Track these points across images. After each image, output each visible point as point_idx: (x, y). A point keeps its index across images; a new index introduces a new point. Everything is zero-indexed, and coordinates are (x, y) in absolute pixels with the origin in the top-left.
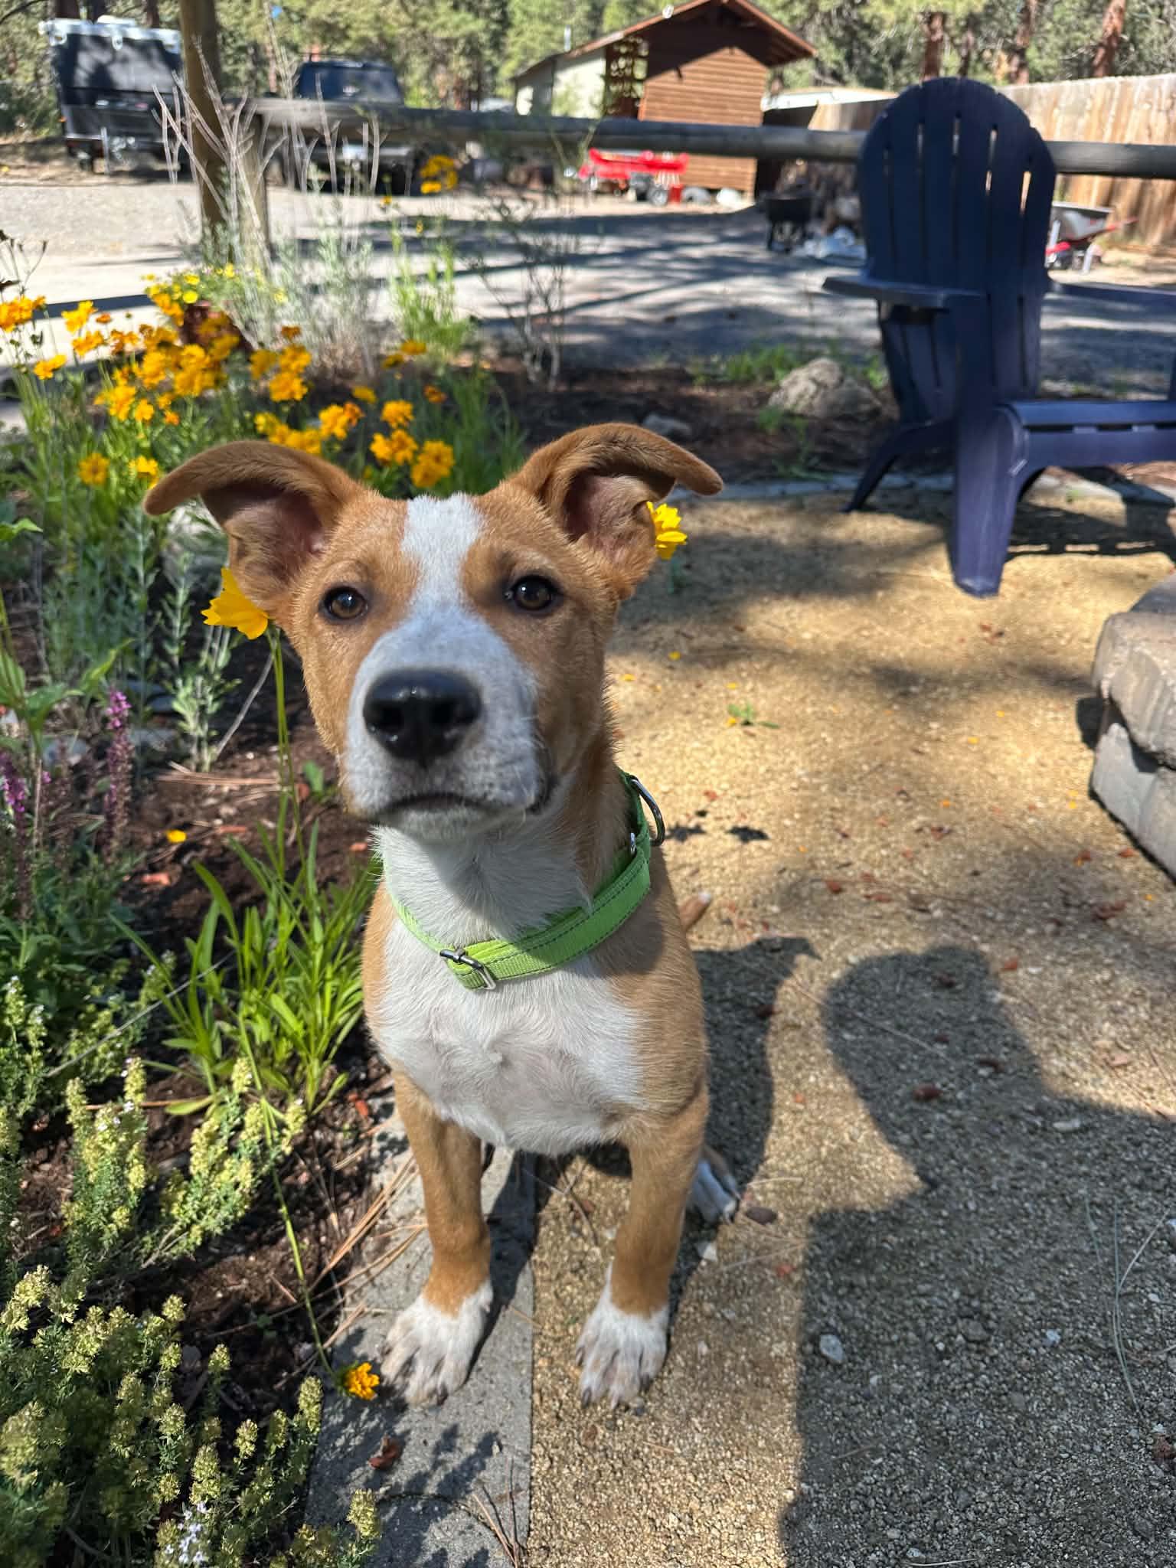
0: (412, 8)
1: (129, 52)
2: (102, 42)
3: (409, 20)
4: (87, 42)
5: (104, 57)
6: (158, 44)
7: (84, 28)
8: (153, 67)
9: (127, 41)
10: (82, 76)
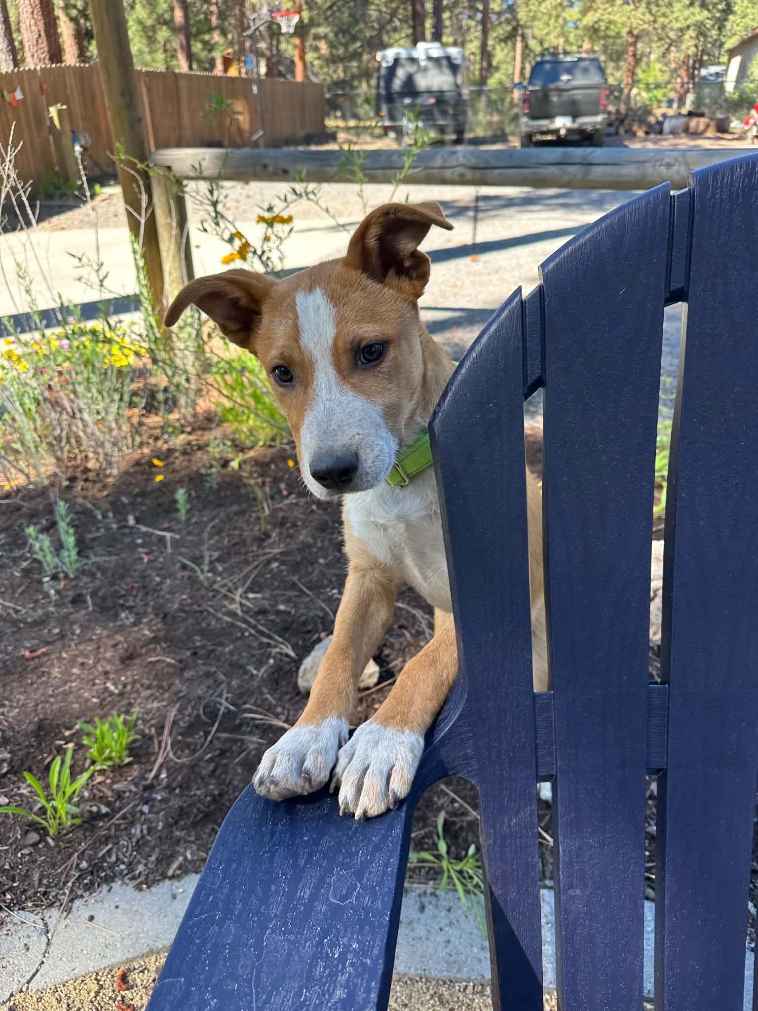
0: (654, 9)
1: (430, 65)
2: (413, 60)
3: (652, 18)
4: (403, 62)
5: (411, 69)
6: (448, 58)
7: (403, 54)
8: (442, 72)
9: (430, 58)
10: (397, 84)
